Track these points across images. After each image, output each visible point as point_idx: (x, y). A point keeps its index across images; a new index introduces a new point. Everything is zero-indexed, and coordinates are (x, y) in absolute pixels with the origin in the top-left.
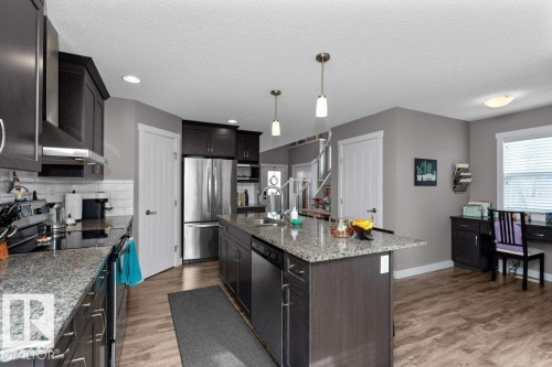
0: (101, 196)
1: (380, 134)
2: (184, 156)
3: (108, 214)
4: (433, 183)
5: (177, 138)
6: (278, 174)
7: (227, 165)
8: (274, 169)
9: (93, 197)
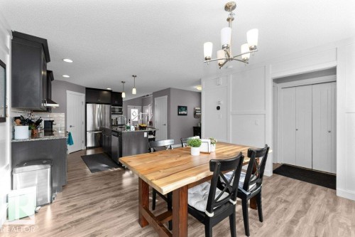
0: (51, 119)
1: (166, 97)
2: (87, 103)
3: (53, 126)
4: (186, 115)
5: (83, 95)
6: (137, 111)
7: (107, 107)
8: (135, 108)
9: (48, 120)
